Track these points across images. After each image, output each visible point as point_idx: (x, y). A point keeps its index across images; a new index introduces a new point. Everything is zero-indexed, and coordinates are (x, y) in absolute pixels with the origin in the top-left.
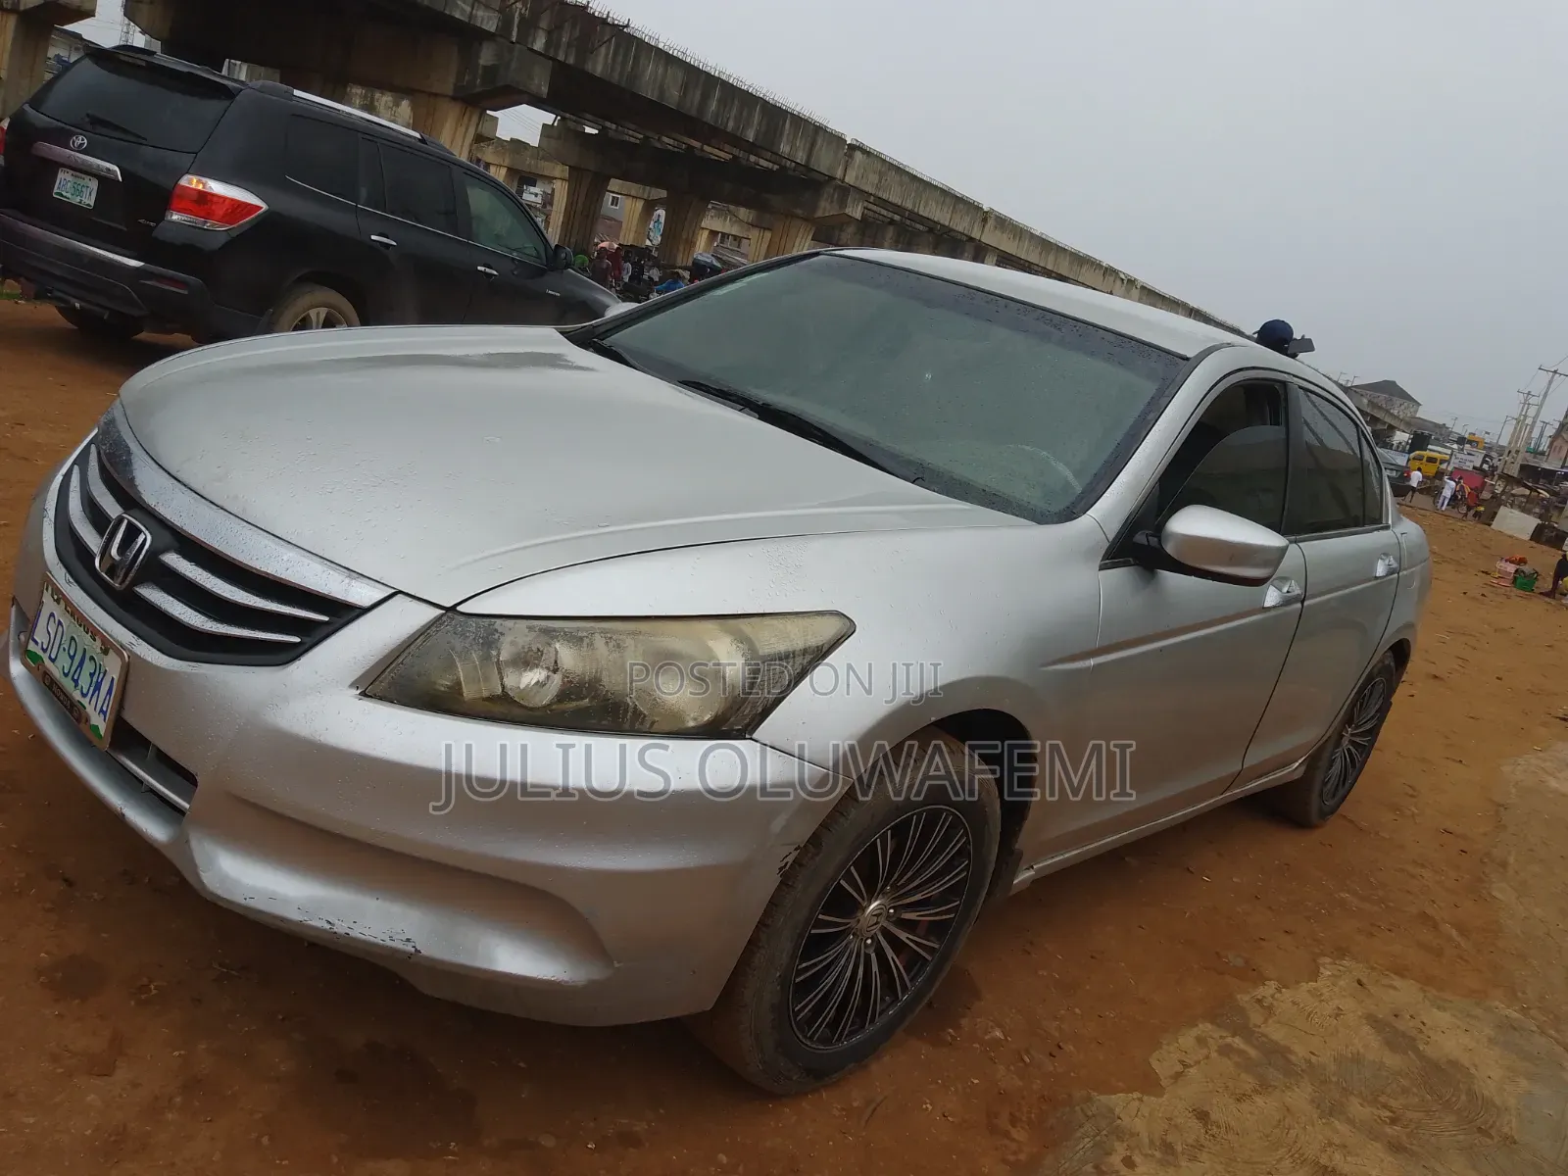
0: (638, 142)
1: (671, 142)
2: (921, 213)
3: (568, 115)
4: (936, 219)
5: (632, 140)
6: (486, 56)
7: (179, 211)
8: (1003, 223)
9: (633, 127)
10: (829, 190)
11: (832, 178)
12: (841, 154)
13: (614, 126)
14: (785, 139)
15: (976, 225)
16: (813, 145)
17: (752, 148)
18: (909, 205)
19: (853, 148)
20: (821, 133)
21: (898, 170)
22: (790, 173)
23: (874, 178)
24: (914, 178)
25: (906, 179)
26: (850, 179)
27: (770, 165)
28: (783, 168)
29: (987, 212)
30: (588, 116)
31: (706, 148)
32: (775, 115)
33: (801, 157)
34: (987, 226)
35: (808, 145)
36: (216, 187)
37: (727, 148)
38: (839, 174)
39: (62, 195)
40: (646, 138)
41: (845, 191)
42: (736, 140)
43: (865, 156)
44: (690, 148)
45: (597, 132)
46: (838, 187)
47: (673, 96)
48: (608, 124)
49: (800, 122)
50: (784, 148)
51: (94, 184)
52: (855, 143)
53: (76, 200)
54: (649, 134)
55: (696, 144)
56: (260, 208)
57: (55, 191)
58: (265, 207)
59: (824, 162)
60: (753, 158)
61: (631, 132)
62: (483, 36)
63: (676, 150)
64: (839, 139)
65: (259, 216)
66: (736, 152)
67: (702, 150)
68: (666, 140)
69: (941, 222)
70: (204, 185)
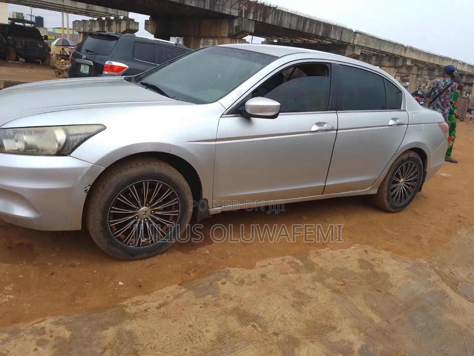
0: (289, 42)
1: (300, 40)
2: (382, 50)
3: (268, 38)
4: (388, 51)
5: (287, 42)
6: (236, 23)
7: (107, 71)
8: (412, 50)
9: (287, 38)
10: (348, 47)
11: (349, 43)
12: (352, 35)
13: (282, 39)
14: (332, 33)
15: (402, 52)
16: (342, 34)
17: (323, 38)
18: (377, 48)
19: (356, 33)
20: (344, 30)
21: (373, 38)
22: (336, 44)
23: (364, 41)
24: (378, 39)
25: (375, 40)
26: (356, 43)
27: (330, 43)
28: (334, 43)
29: (406, 47)
30: (274, 37)
31: (310, 40)
32: (328, 27)
33: (338, 38)
34: (407, 51)
35: (340, 34)
36: (115, 63)
37: (316, 39)
38: (352, 42)
39: (82, 71)
40: (292, 40)
41: (354, 46)
42: (317, 37)
43: (360, 35)
44: (305, 41)
45: (277, 41)
46: (351, 46)
47: (294, 27)
48: (280, 38)
49: (336, 27)
50: (332, 36)
51: (88, 67)
52: (356, 31)
53: (85, 72)
54: (293, 39)
55: (307, 40)
56: (127, 67)
57: (81, 70)
58: (128, 67)
59: (346, 39)
60: (324, 41)
61: (287, 40)
62: (234, 18)
63: (301, 42)
64: (351, 31)
65: (126, 70)
66: (319, 40)
67: (308, 41)
68: (298, 40)
69: (390, 52)
70: (111, 63)
